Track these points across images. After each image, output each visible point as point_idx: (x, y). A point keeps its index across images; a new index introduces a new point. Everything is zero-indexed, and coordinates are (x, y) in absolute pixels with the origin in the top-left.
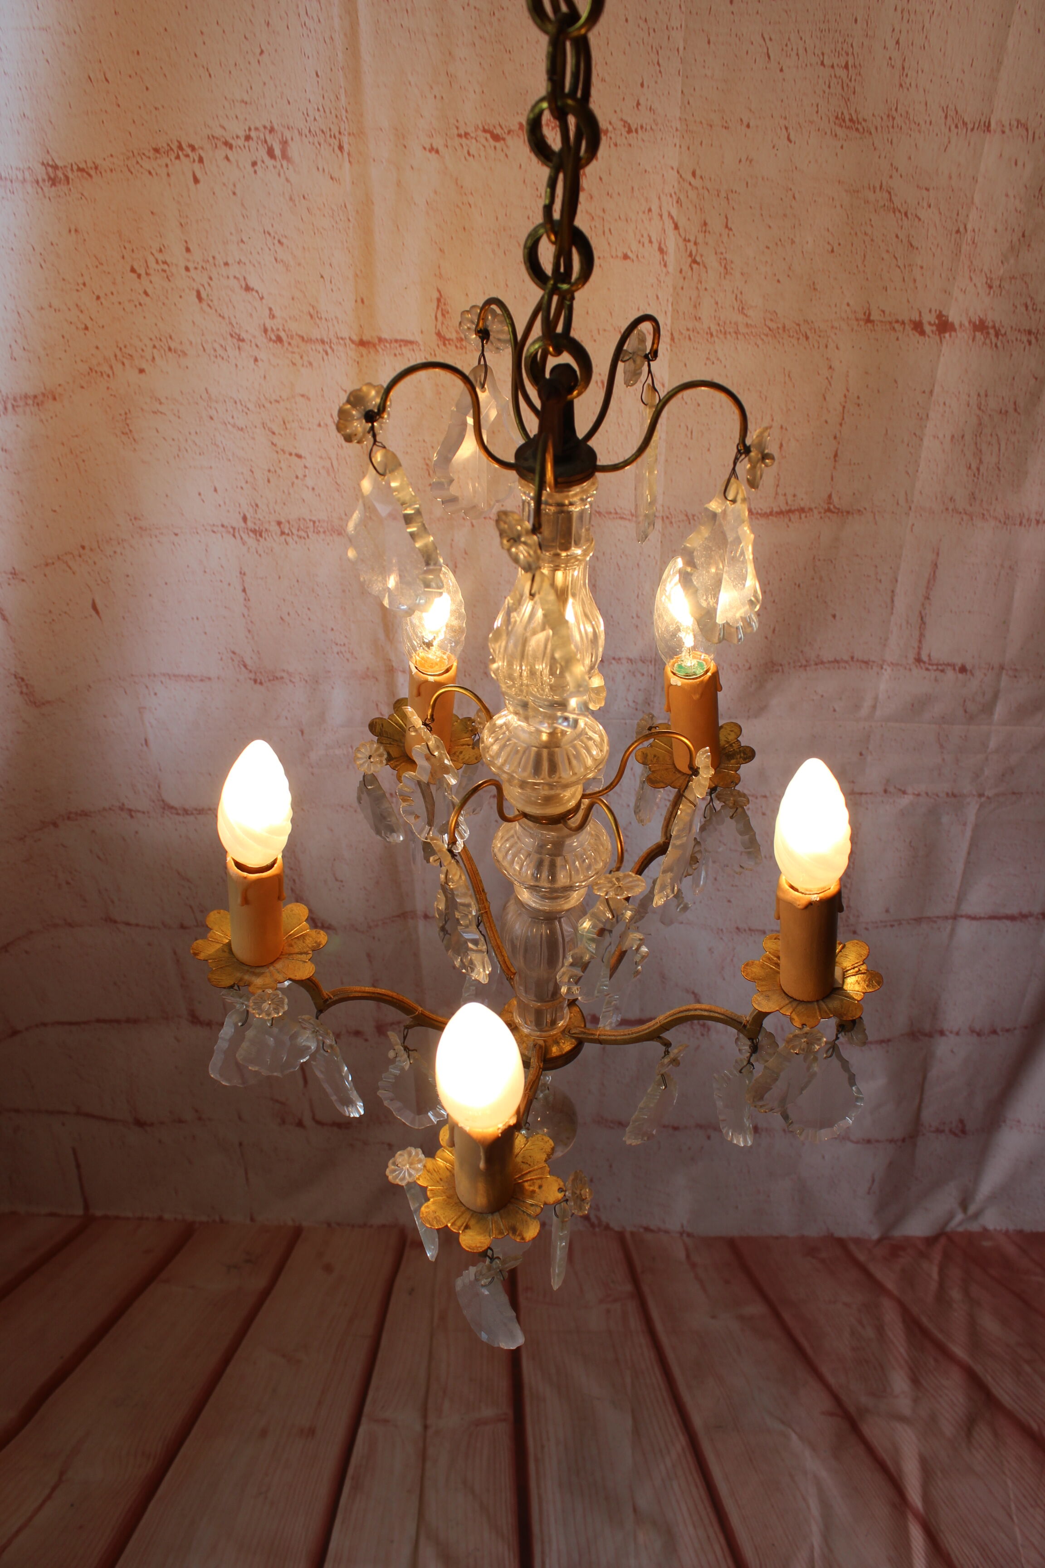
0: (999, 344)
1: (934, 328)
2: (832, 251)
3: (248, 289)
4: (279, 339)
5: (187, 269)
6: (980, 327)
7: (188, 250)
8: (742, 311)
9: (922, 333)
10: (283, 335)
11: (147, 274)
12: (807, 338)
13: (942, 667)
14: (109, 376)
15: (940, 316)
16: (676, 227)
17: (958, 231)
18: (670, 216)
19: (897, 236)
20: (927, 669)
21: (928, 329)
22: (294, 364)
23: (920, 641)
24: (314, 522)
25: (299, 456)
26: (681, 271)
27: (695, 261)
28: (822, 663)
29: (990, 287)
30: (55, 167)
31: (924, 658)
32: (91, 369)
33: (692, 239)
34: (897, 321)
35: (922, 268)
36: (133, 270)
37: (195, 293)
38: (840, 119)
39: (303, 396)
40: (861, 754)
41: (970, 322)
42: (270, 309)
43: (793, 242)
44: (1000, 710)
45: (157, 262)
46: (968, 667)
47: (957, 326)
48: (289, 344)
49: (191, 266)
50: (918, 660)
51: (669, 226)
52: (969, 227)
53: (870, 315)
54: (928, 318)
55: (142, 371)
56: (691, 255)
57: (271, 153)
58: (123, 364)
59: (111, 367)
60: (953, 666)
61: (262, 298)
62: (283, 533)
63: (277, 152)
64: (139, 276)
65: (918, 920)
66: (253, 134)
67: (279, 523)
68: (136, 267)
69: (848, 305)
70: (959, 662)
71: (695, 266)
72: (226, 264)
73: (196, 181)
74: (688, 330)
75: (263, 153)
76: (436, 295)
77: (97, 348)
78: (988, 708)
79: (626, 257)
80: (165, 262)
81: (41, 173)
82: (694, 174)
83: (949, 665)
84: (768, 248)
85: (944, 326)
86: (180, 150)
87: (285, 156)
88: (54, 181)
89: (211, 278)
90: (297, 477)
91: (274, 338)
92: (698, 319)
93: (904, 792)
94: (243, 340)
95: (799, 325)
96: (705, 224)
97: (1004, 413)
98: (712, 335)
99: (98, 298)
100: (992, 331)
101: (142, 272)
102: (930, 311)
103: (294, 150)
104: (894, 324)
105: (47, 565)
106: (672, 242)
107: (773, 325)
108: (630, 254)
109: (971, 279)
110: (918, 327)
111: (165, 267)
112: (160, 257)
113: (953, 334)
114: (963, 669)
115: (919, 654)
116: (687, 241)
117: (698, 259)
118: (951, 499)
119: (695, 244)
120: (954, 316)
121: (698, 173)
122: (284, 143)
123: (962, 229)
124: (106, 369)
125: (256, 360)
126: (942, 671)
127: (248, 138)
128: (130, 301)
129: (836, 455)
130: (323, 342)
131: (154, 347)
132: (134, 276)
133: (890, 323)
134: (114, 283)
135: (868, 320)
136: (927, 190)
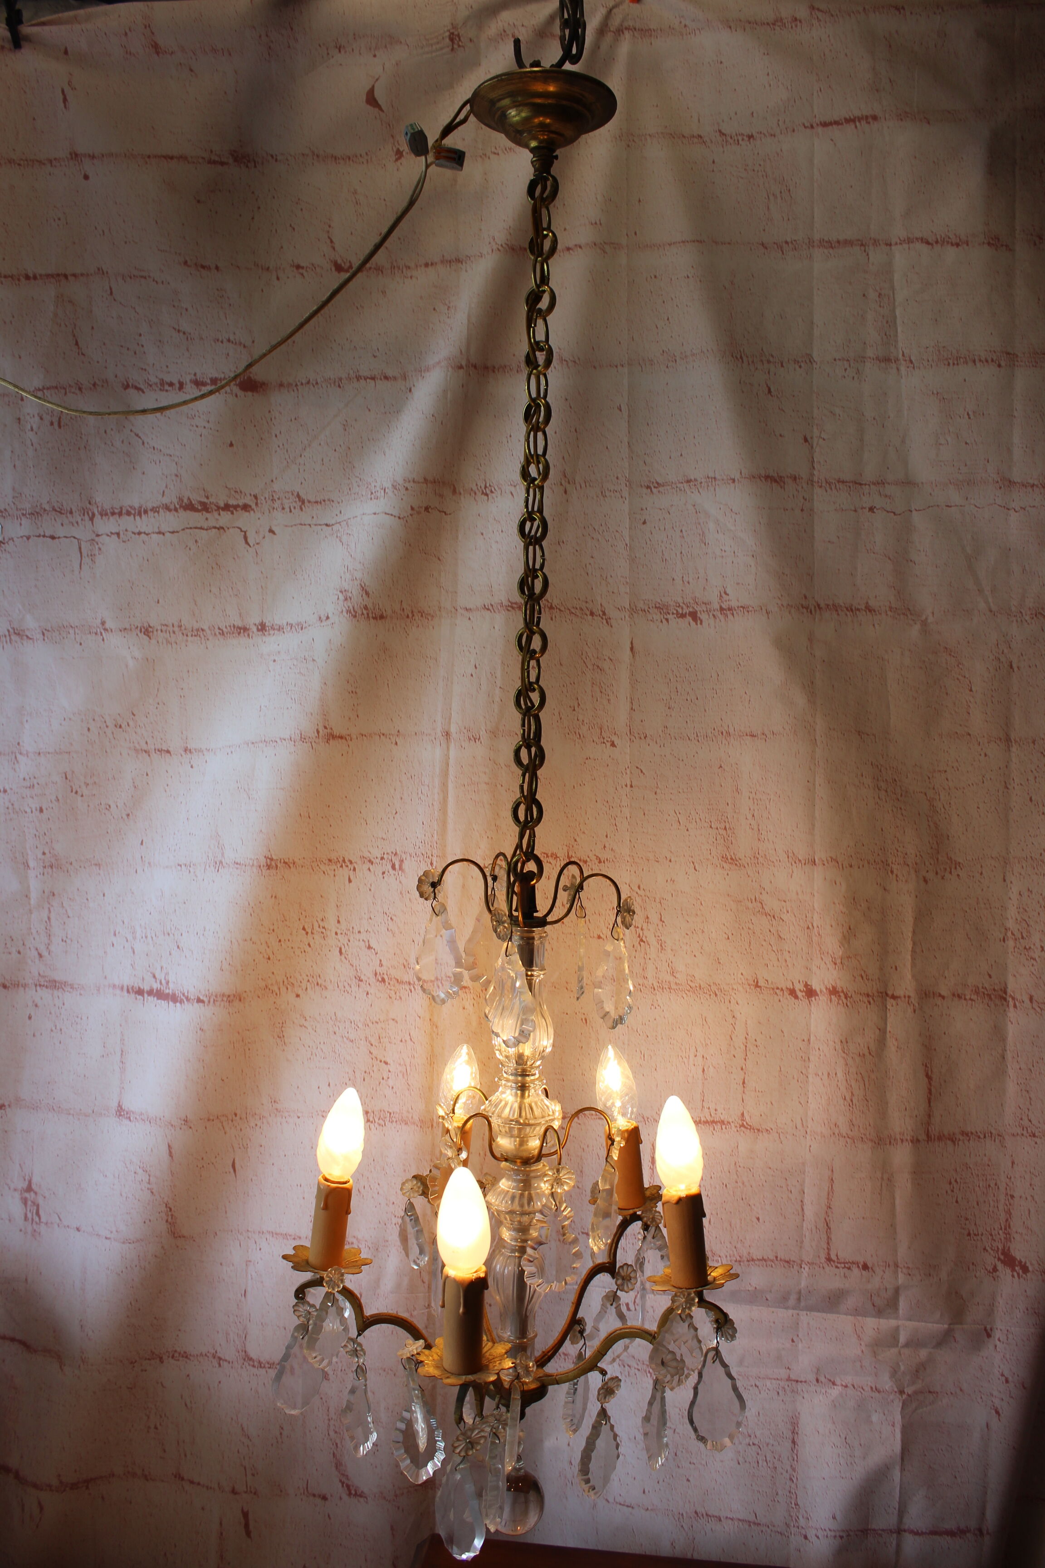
0: (848, 1004)
1: (804, 994)
2: (728, 938)
3: (369, 947)
4: (383, 980)
5: (336, 934)
6: (834, 992)
7: (339, 922)
8: (672, 974)
9: (796, 997)
10: (386, 977)
11: (312, 933)
12: (716, 995)
13: (848, 1265)
14: (276, 994)
15: (806, 985)
17: (808, 928)
19: (770, 931)
20: (837, 1267)
21: (800, 994)
22: (390, 997)
23: (828, 1243)
24: (390, 1114)
25: (386, 1063)
26: (634, 946)
27: (642, 940)
29: (835, 964)
30: (272, 859)
31: (833, 1257)
32: (266, 986)
33: (640, 926)
34: (778, 988)
35: (789, 952)
36: (304, 929)
37: (338, 949)
38: (724, 858)
39: (393, 1020)
40: (793, 1341)
41: (826, 988)
42: (381, 961)
43: (703, 932)
44: (903, 1306)
45: (319, 927)
46: (870, 1265)
47: (819, 992)
48: (389, 984)
49: (339, 932)
50: (829, 1259)
52: (815, 925)
53: (757, 982)
54: (799, 987)
55: (298, 996)
56: (639, 936)
57: (393, 867)
58: (287, 989)
59: (279, 989)
60: (857, 1264)
61: (376, 954)
63: (397, 867)
64: (307, 933)
66: (385, 856)
68: (306, 927)
69: (742, 974)
70: (861, 1260)
71: (642, 943)
72: (359, 932)
73: (350, 881)
74: (639, 985)
75: (389, 867)
77: (273, 973)
78: (893, 1303)
79: (599, 937)
80: (324, 928)
81: (263, 861)
82: (639, 887)
83: (853, 1263)
84: (687, 934)
85: (810, 993)
86: (344, 862)
87: (401, 868)
88: (269, 867)
89: (349, 941)
90: (383, 1079)
91: (380, 979)
92: (645, 978)
93: (834, 1384)
94: (362, 981)
95: (710, 986)
96: (648, 918)
98: (654, 989)
99: (280, 941)
100: (842, 995)
101: (309, 930)
102: (799, 982)
103: (406, 865)
104: (776, 990)
105: (209, 1120)
107: (693, 985)
108: (601, 935)
109: (822, 959)
110: (792, 992)
111: (324, 930)
112: (322, 924)
113: (817, 997)
114: (865, 1267)
115: (829, 1254)
117: (644, 939)
119: (642, 929)
120: (816, 985)
121: (642, 887)
122: (402, 861)
123: (810, 926)
124: (276, 988)
125: (368, 994)
126: (849, 1268)
127: (382, 858)
128: (299, 948)
129: (744, 1082)
130: (410, 983)
131: (308, 981)
132: (304, 932)
133: (773, 989)
134: (291, 934)
135: (757, 985)
136: (785, 901)
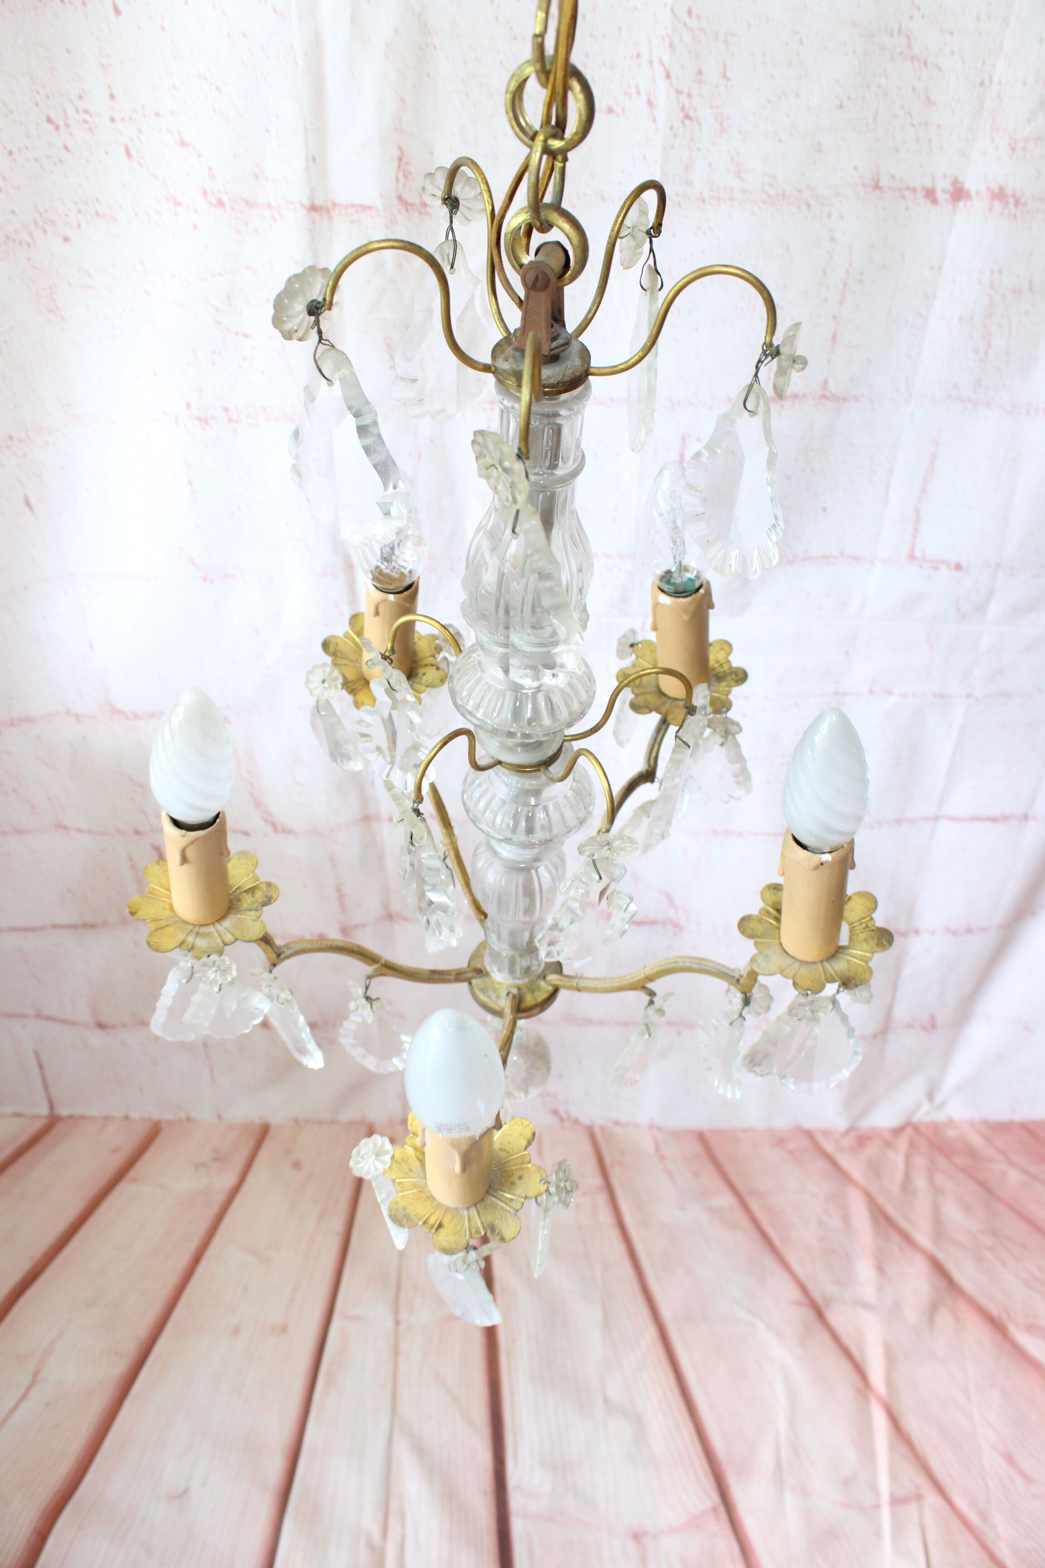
0: (1019, 215)
1: (948, 196)
2: (841, 106)
3: (183, 144)
4: (221, 203)
5: (113, 120)
6: (999, 195)
7: (112, 97)
8: (738, 174)
9: (934, 201)
10: (224, 198)
11: (67, 126)
12: (809, 206)
13: (935, 565)
14: (29, 245)
15: (955, 182)
16: (668, 76)
17: (982, 84)
18: (662, 64)
19: (914, 90)
20: (920, 566)
21: (940, 196)
22: (238, 232)
23: (914, 537)
24: (265, 409)
25: (246, 336)
26: (672, 128)
27: (687, 117)
28: (810, 558)
29: (1013, 149)
31: (918, 553)
32: (8, 237)
33: (685, 90)
34: (908, 188)
35: (939, 126)
36: (49, 120)
37: (123, 149)
39: (249, 268)
40: (847, 653)
41: (988, 189)
42: (210, 169)
43: (798, 95)
44: (994, 609)
45: (77, 111)
46: (964, 564)
47: (973, 193)
48: (233, 209)
49: (117, 117)
50: (912, 557)
51: (660, 74)
52: (995, 79)
53: (878, 181)
54: (943, 185)
55: (66, 239)
56: (683, 109)
58: (45, 231)
59: (31, 235)
60: (947, 563)
61: (200, 156)
62: (230, 421)
64: (57, 128)
65: (899, 821)
67: (226, 410)
68: (53, 117)
69: (855, 168)
70: (953, 558)
71: (687, 122)
72: (157, 114)
74: (678, 195)
76: (397, 153)
77: (13, 212)
78: (981, 608)
80: (86, 112)
82: (689, 12)
83: (943, 562)
84: (769, 101)
85: (959, 194)
89: (140, 131)
90: (245, 359)
91: (214, 201)
92: (688, 183)
93: (890, 693)
94: (179, 204)
95: (800, 191)
96: (700, 73)
97: (1017, 292)
98: (704, 201)
99: (10, 153)
100: (1011, 201)
101: (60, 121)
102: (945, 176)
104: (904, 191)
106: (662, 93)
107: (772, 191)
108: (615, 107)
109: (992, 140)
110: (930, 195)
111: (87, 117)
112: (81, 105)
113: (969, 203)
114: (958, 567)
115: (912, 550)
116: (679, 92)
117: (691, 114)
118: (956, 386)
119: (689, 96)
120: (971, 183)
121: (695, 11)
123: (987, 82)
124: (25, 237)
125: (195, 227)
126: (936, 568)
128: (48, 157)
129: (834, 337)
130: (270, 206)
131: (79, 211)
132: (51, 127)
133: (900, 190)
134: (28, 136)
135: (877, 187)
136: (951, 34)
